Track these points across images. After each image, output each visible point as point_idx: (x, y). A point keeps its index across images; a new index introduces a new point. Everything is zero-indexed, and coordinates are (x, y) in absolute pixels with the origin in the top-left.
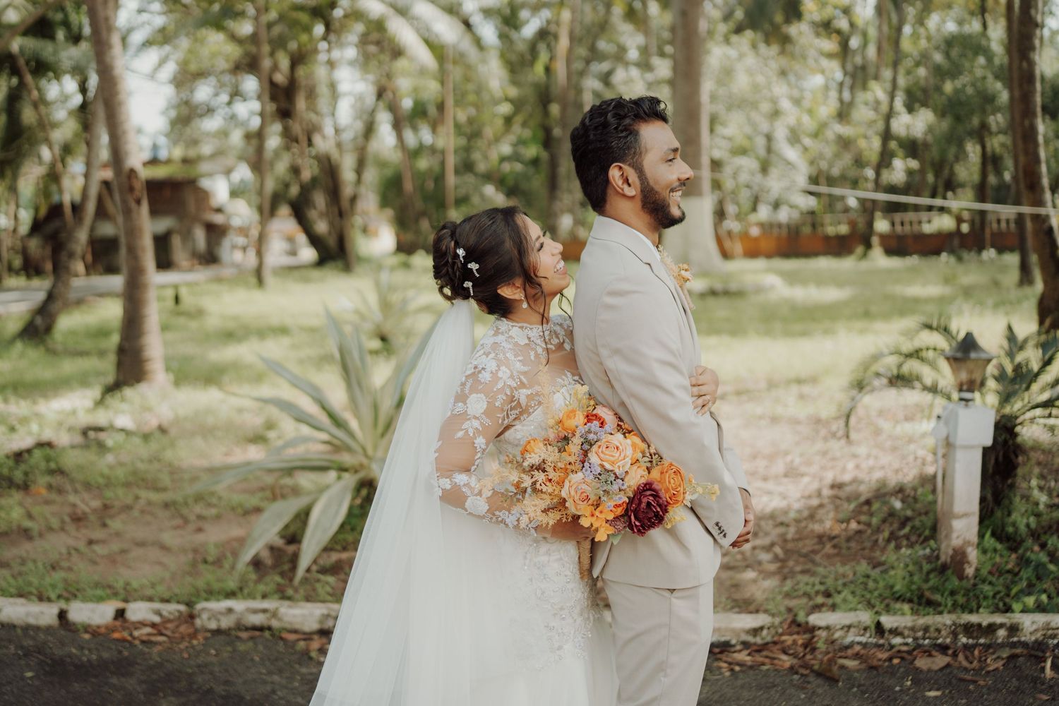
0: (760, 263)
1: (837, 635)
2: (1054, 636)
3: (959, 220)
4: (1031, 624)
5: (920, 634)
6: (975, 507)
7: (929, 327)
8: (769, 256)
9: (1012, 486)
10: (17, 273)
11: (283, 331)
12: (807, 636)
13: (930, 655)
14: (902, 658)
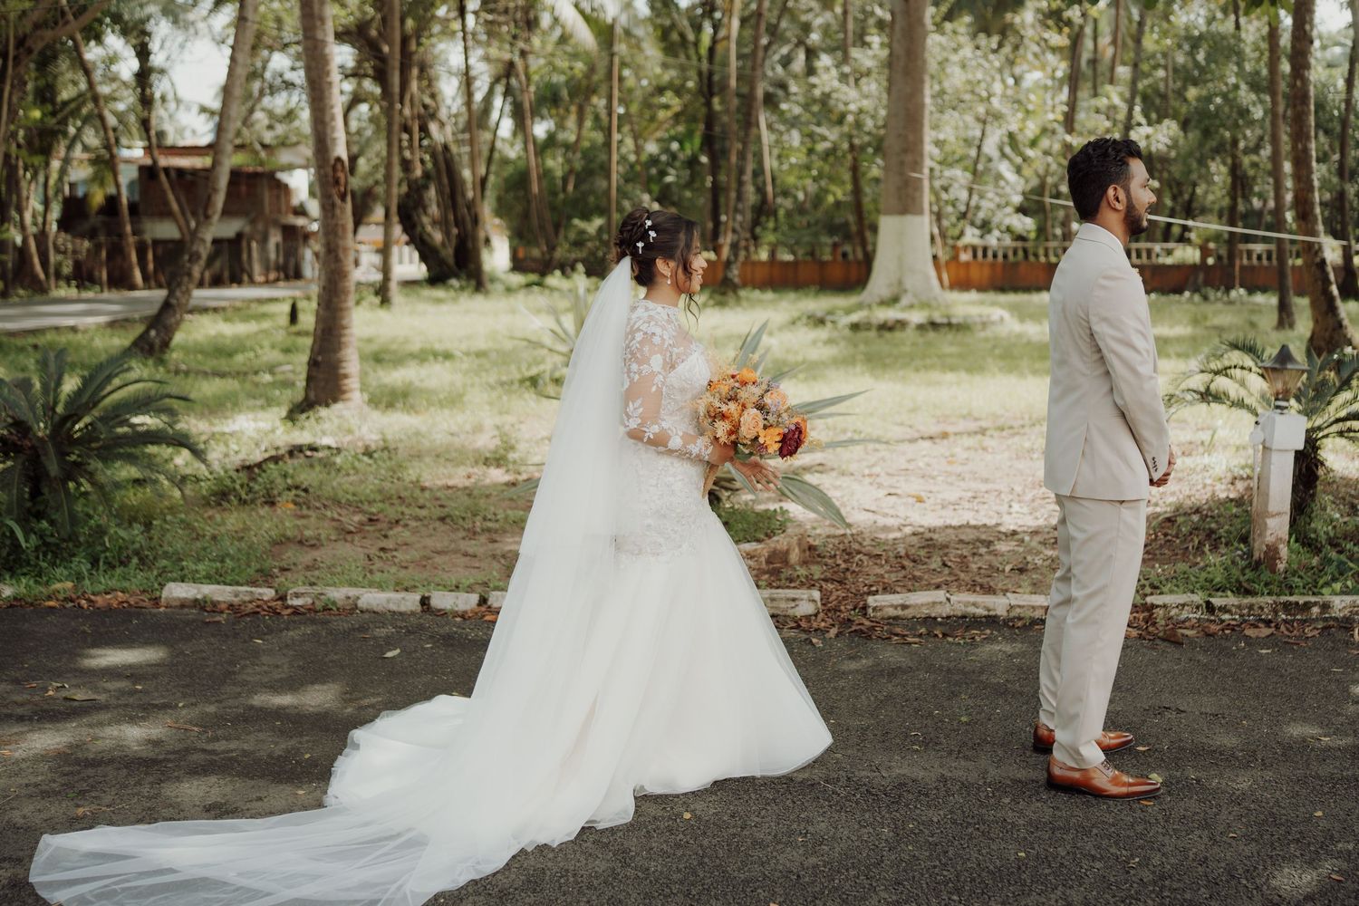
0: (973, 295)
1: (1172, 613)
2: (1357, 613)
3: (1205, 252)
4: (1340, 604)
5: (1245, 611)
6: (1287, 507)
7: (1235, 346)
8: (981, 289)
9: (1313, 496)
10: (68, 280)
11: (448, 356)
12: (1146, 614)
13: (1257, 627)
14: (1233, 630)
